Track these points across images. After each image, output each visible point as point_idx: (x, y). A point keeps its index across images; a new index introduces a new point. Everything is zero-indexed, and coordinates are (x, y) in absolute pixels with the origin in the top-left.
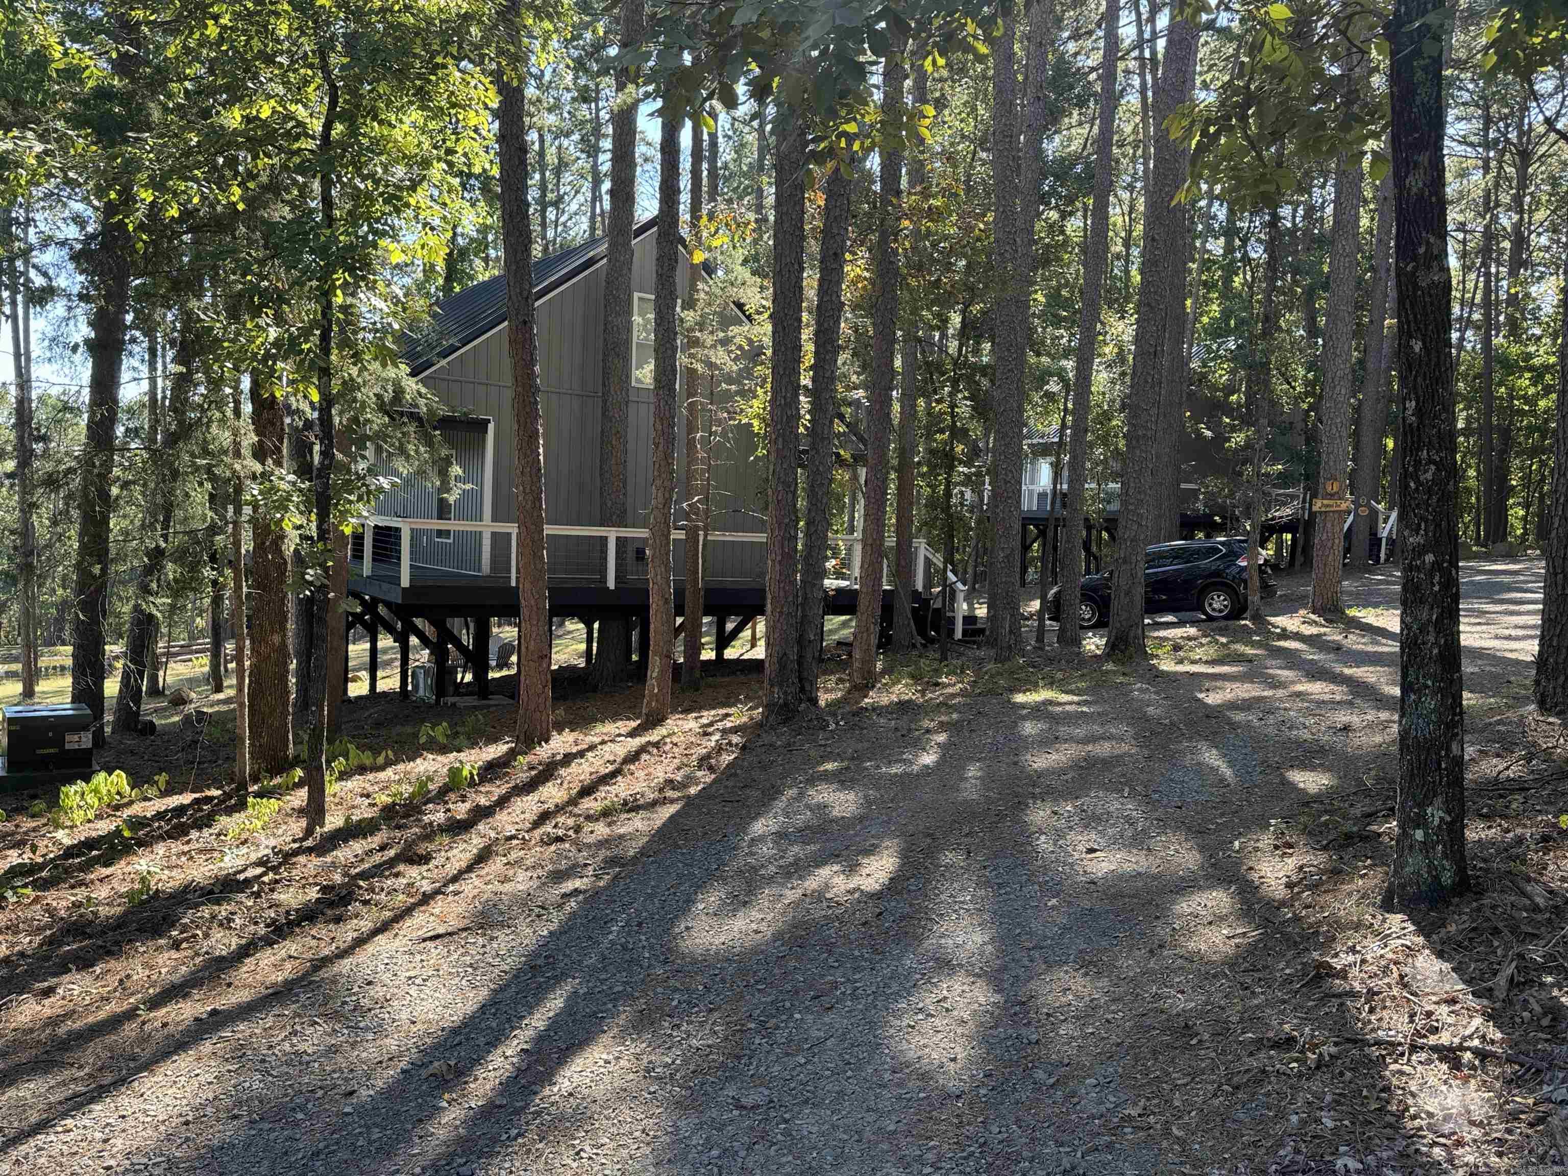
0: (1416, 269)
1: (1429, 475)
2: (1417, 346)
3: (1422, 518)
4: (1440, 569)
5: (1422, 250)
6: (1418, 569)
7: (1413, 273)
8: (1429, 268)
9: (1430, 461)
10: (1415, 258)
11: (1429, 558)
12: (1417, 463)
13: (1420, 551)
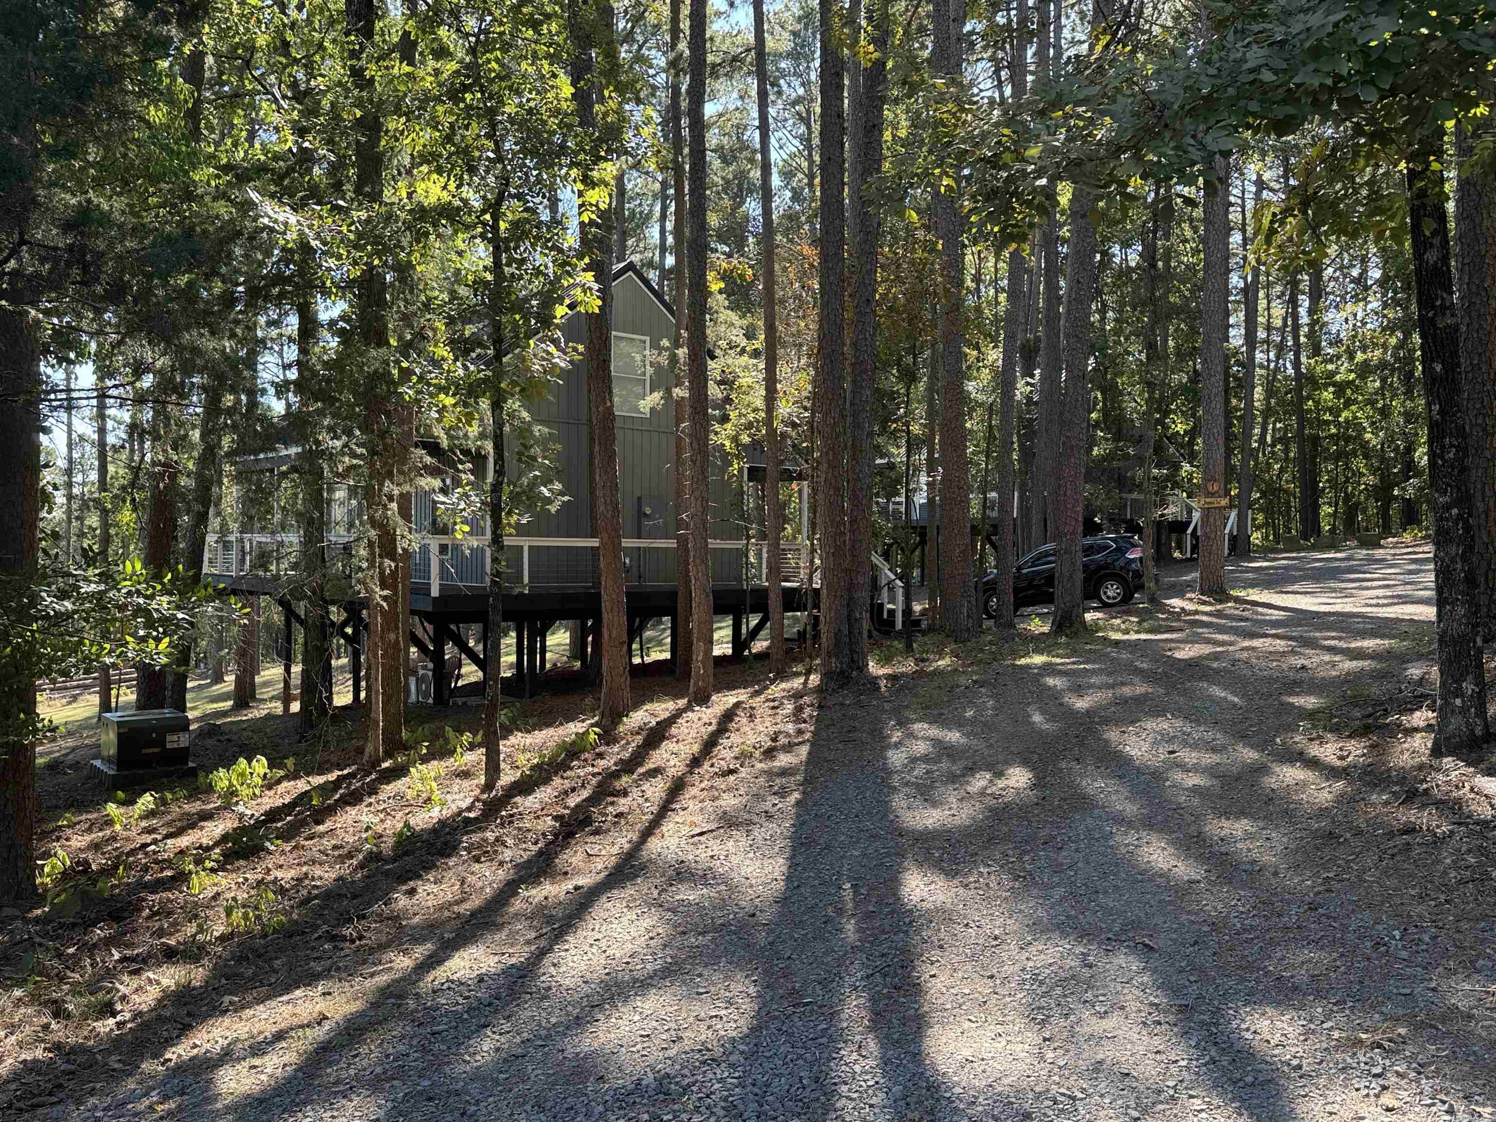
0: (1435, 315)
1: (1451, 455)
2: (1438, 368)
3: (1448, 485)
4: (1462, 519)
5: (1438, 303)
6: (1447, 520)
7: (1433, 318)
8: (1444, 314)
9: (1452, 446)
10: (1434, 307)
11: (1455, 511)
12: (1443, 447)
13: (1448, 507)
